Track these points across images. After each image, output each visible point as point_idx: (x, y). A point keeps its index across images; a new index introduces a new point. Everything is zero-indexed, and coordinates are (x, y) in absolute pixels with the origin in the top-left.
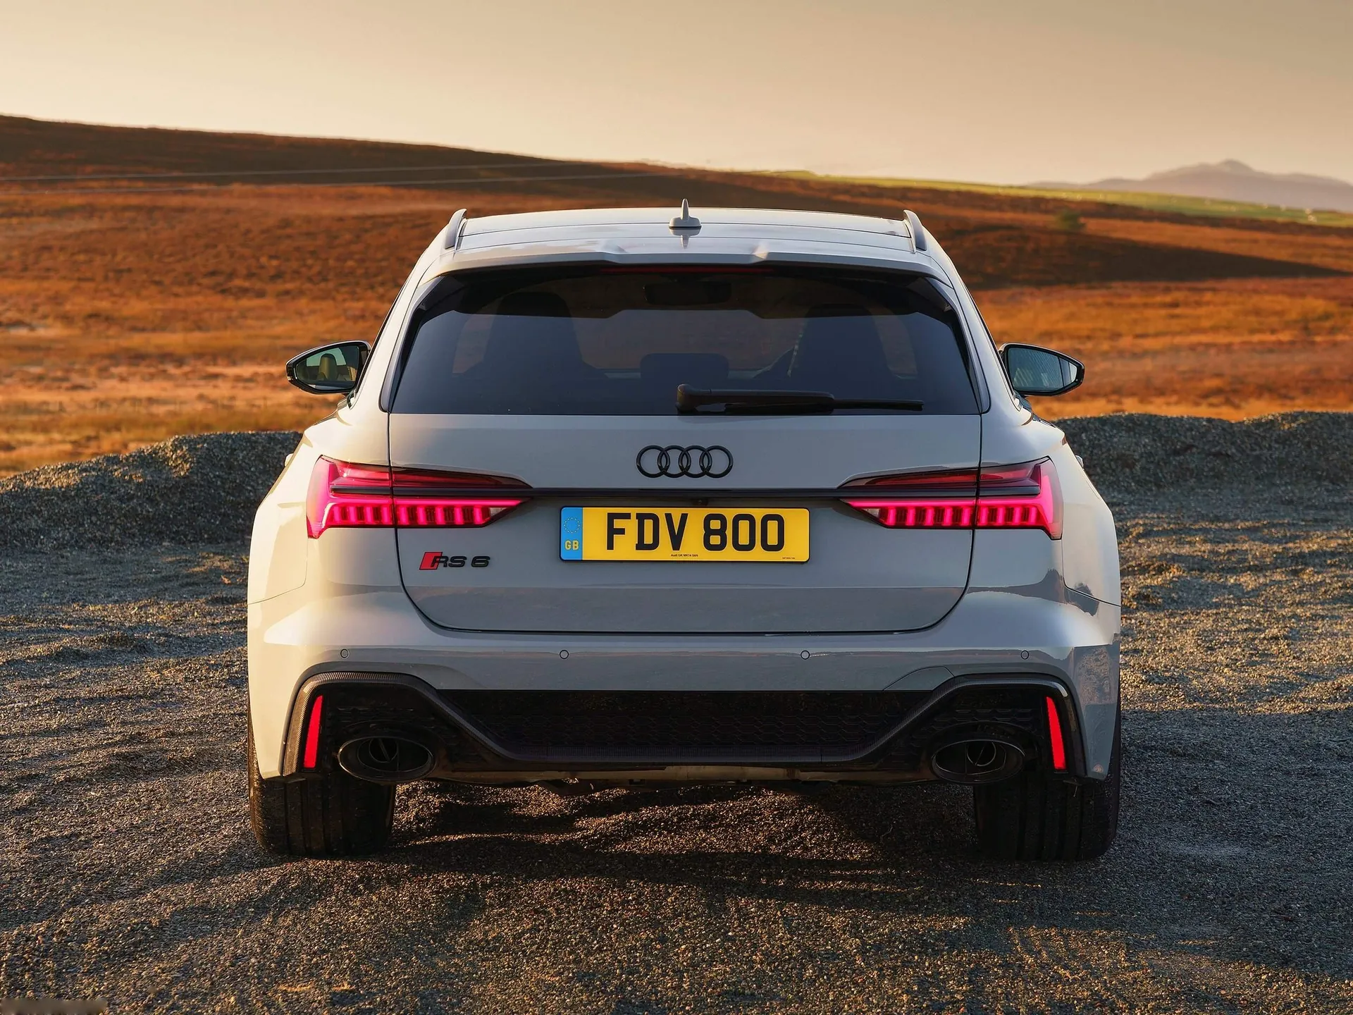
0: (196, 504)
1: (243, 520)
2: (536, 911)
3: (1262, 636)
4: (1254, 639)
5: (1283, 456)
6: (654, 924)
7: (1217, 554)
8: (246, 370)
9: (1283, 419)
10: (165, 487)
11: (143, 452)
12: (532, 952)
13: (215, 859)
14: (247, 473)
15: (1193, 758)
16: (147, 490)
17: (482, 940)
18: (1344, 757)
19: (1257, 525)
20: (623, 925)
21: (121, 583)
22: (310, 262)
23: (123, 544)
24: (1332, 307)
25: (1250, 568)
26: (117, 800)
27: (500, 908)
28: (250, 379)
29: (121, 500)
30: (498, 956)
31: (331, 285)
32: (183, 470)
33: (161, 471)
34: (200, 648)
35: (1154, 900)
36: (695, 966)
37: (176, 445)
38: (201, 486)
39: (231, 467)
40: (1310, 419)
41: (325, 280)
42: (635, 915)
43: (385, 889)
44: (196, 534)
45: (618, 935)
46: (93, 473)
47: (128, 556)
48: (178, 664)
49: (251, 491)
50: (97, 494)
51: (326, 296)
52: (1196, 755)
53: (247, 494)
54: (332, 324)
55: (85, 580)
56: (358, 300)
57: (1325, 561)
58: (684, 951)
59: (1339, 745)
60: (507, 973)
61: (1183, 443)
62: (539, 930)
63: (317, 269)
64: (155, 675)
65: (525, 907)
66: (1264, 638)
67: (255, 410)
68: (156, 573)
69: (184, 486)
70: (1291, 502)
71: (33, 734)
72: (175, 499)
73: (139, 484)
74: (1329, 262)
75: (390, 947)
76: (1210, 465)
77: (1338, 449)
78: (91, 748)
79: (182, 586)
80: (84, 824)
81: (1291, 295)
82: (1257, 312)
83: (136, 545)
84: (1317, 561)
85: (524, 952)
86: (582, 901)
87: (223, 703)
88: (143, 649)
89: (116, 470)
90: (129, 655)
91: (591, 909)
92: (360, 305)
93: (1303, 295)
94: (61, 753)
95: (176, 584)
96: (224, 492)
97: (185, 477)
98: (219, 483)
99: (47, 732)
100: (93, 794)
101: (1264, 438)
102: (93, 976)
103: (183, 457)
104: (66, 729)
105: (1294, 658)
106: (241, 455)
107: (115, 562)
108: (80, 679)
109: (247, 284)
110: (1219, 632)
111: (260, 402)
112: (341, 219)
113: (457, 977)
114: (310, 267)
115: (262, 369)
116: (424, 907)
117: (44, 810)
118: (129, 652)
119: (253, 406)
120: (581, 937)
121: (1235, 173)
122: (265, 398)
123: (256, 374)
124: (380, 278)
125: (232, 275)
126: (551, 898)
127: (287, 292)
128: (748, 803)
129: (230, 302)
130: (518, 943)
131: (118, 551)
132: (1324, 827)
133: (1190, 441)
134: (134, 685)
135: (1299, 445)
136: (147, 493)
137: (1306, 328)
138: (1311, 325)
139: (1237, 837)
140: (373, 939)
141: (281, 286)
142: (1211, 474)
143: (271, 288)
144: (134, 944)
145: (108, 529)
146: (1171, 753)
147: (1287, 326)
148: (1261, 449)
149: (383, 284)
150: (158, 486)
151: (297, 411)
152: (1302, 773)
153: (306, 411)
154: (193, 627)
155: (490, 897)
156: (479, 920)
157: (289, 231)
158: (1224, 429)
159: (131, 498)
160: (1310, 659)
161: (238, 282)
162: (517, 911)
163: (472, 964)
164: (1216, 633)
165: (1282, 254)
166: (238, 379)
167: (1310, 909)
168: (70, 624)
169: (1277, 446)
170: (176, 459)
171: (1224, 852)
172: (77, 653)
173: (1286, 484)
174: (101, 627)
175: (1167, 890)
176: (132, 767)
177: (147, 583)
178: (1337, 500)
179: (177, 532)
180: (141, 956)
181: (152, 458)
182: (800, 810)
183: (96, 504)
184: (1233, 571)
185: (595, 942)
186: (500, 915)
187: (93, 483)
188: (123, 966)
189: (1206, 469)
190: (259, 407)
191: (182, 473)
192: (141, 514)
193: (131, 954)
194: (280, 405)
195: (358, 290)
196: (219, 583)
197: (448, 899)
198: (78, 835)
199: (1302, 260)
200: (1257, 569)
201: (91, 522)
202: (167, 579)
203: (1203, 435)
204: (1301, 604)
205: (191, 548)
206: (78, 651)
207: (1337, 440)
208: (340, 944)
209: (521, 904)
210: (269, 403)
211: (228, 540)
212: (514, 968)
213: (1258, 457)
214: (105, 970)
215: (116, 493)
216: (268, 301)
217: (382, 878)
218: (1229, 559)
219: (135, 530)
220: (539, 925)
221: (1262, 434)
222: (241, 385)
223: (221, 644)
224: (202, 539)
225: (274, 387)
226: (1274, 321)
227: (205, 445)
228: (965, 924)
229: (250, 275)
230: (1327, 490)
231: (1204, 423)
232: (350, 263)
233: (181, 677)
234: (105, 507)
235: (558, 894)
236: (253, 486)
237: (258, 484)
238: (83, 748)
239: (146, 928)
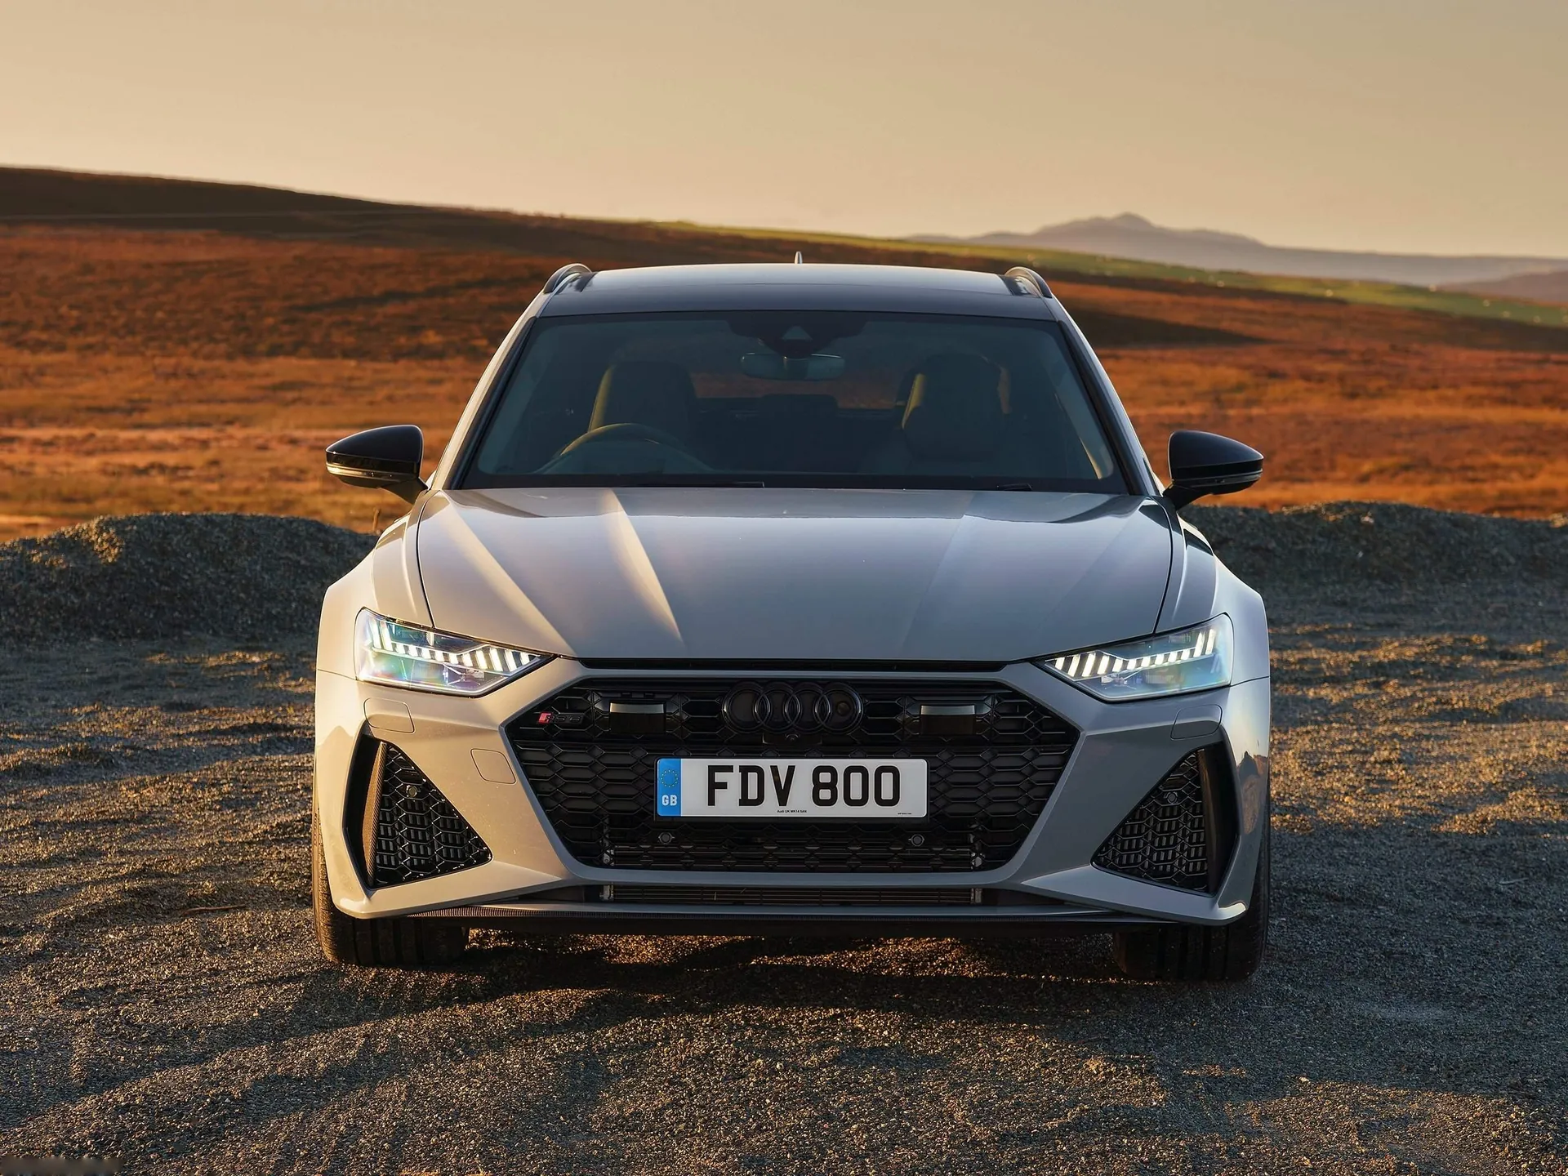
0: (127, 595)
1: (180, 613)
2: (671, 1083)
3: (1372, 759)
4: (1364, 763)
5: (1329, 551)
6: (814, 1100)
7: (1287, 662)
8: (45, 433)
9: (1327, 510)
10: (91, 575)
11: (63, 534)
12: (680, 1131)
13: (282, 1017)
14: (183, 560)
15: (1352, 903)
16: (71, 578)
17: (618, 1117)
18: (1520, 902)
19: (1317, 629)
20: (777, 1100)
21: (55, 685)
22: (115, 313)
23: (45, 639)
24: (1246, 377)
25: (1326, 680)
26: (142, 945)
27: (627, 1078)
28: (50, 443)
29: (42, 589)
30: (641, 1136)
31: (139, 339)
32: (110, 555)
33: (84, 556)
34: (172, 763)
35: (1370, 1073)
36: (874, 1149)
37: (102, 528)
38: (133, 574)
39: (164, 552)
40: (1357, 509)
41: (132, 333)
42: (788, 1087)
43: (488, 1054)
44: (127, 628)
45: (775, 1112)
46: (9, 558)
47: (53, 653)
48: (156, 782)
49: (187, 581)
50: (14, 582)
51: (134, 351)
52: (1357, 900)
53: (184, 584)
54: (140, 382)
55: (12, 681)
56: (170, 356)
57: (1408, 672)
58: (857, 1133)
59: (1510, 889)
60: (657, 1157)
61: (1219, 535)
62: (682, 1106)
63: (121, 321)
64: (133, 795)
65: (656, 1077)
66: (1376, 762)
67: (57, 478)
68: (90, 673)
69: (113, 574)
70: (1343, 604)
71: (22, 865)
72: (103, 589)
73: (61, 571)
74: (1238, 327)
75: (516, 1126)
76: (1250, 561)
77: (1390, 545)
78: (96, 883)
79: (125, 689)
80: (114, 973)
81: (1200, 363)
82: (1165, 382)
83: (60, 641)
84: (1398, 672)
85: (671, 1131)
86: (721, 1071)
87: (224, 829)
88: (108, 763)
89: (34, 555)
90: (96, 771)
91: (734, 1079)
92: (173, 361)
93: (1214, 364)
94: (63, 888)
95: (118, 686)
96: (157, 581)
97: (113, 564)
98: (151, 571)
99: (37, 863)
100: (112, 937)
101: (1307, 530)
102: (181, 1159)
103: (110, 541)
104: (57, 860)
105: (1417, 785)
106: (175, 539)
107: (41, 660)
108: (51, 799)
109: (44, 337)
110: (1322, 754)
111: (64, 470)
112: (148, 266)
113: (602, 1160)
114: (115, 318)
115: (63, 432)
116: (541, 1076)
117: (62, 956)
118: (95, 768)
119: (54, 472)
120: (733, 1114)
121: (1131, 227)
122: (68, 465)
123: (57, 438)
124: (193, 332)
125: (28, 326)
126: (683, 1066)
127: (90, 347)
128: (869, 954)
129: (26, 358)
130: (661, 1121)
131: (41, 647)
132: (1531, 986)
133: (1225, 533)
134: (115, 807)
135: (1346, 539)
136: (71, 582)
137: (1218, 400)
138: (1224, 397)
139: (1436, 997)
140: (494, 1114)
141: (83, 340)
142: (1251, 570)
143: (71, 341)
144: (217, 1119)
145: (29, 623)
146: (1327, 896)
147: (1197, 397)
148: (1304, 542)
149: (197, 338)
150: (83, 574)
151: (104, 480)
152: (1483, 922)
153: (113, 479)
154: (156, 737)
155: (613, 1065)
156: (608, 1092)
157: (89, 278)
158: (1261, 520)
159: (53, 587)
160: (1436, 787)
161: (34, 334)
162: (649, 1082)
163: (614, 1145)
164: (1319, 755)
165: (1186, 318)
166: (37, 442)
167: (1549, 1084)
168: (19, 733)
169: (1321, 539)
170: (102, 542)
171: (1427, 1015)
172: (38, 768)
173: (1334, 583)
174: (54, 737)
175: (1380, 1060)
176: (149, 905)
177: (83, 686)
178: (1394, 601)
179: (106, 627)
180: (231, 1134)
181: (74, 542)
182: (931, 963)
183: (13, 593)
184: (1308, 682)
185: (751, 1120)
186: (630, 1086)
187: (10, 569)
188: (212, 1146)
189: (1245, 565)
190: (61, 474)
191: (110, 560)
192: (66, 605)
193: (218, 1132)
194: (85, 472)
195: (170, 344)
196: (166, 686)
197: (567, 1067)
198: (114, 987)
199: (1210, 325)
200: (1336, 681)
201: (9, 614)
202: (104, 681)
203: (1240, 527)
204: (1396, 721)
205: (124, 644)
206: (39, 765)
207: (1388, 534)
208: (457, 1122)
209: (650, 1074)
210: (73, 470)
211: (164, 636)
212: (664, 1150)
213: (1302, 553)
214: (193, 1151)
215: (35, 581)
216: (69, 357)
217: (482, 1041)
218: (1302, 669)
219: (59, 624)
220: (679, 1100)
221: (1305, 526)
222: (39, 449)
223: (195, 758)
224: (135, 635)
225: (77, 452)
226: (1182, 391)
227: (135, 527)
228: (1165, 1099)
229: (47, 327)
230: (1380, 590)
231: (1241, 513)
232: (160, 315)
233: (165, 797)
234: (24, 597)
235: (690, 1063)
236: (189, 575)
237: (195, 573)
238: (88, 883)
239: (227, 1100)
